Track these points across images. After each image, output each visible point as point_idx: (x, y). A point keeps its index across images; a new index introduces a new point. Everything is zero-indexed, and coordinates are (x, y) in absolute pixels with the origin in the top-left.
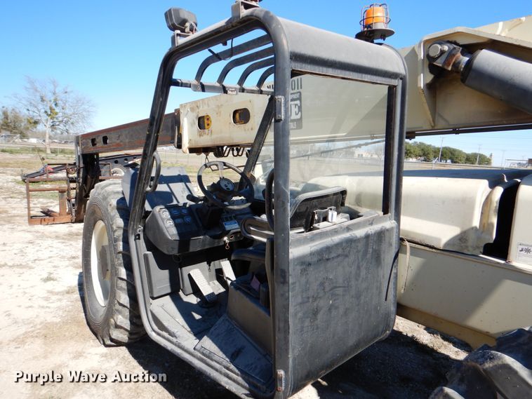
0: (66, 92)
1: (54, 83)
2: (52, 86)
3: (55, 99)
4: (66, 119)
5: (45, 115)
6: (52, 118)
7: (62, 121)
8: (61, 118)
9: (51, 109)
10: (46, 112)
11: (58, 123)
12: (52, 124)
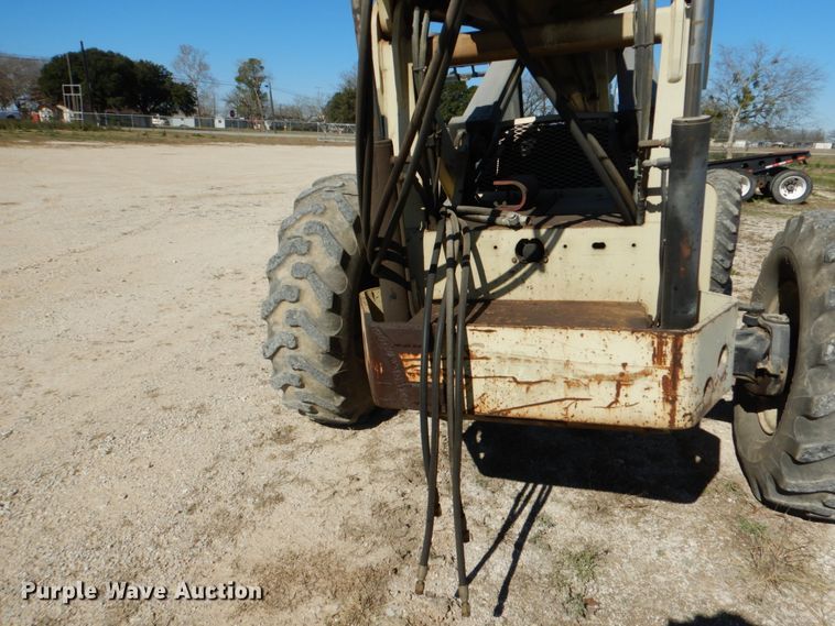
0: (775, 62)
2: (756, 54)
3: (756, 76)
4: (767, 106)
5: (736, 102)
6: (745, 106)
7: (760, 110)
8: (759, 106)
9: (746, 91)
10: (738, 98)
11: (753, 114)
12: (742, 115)
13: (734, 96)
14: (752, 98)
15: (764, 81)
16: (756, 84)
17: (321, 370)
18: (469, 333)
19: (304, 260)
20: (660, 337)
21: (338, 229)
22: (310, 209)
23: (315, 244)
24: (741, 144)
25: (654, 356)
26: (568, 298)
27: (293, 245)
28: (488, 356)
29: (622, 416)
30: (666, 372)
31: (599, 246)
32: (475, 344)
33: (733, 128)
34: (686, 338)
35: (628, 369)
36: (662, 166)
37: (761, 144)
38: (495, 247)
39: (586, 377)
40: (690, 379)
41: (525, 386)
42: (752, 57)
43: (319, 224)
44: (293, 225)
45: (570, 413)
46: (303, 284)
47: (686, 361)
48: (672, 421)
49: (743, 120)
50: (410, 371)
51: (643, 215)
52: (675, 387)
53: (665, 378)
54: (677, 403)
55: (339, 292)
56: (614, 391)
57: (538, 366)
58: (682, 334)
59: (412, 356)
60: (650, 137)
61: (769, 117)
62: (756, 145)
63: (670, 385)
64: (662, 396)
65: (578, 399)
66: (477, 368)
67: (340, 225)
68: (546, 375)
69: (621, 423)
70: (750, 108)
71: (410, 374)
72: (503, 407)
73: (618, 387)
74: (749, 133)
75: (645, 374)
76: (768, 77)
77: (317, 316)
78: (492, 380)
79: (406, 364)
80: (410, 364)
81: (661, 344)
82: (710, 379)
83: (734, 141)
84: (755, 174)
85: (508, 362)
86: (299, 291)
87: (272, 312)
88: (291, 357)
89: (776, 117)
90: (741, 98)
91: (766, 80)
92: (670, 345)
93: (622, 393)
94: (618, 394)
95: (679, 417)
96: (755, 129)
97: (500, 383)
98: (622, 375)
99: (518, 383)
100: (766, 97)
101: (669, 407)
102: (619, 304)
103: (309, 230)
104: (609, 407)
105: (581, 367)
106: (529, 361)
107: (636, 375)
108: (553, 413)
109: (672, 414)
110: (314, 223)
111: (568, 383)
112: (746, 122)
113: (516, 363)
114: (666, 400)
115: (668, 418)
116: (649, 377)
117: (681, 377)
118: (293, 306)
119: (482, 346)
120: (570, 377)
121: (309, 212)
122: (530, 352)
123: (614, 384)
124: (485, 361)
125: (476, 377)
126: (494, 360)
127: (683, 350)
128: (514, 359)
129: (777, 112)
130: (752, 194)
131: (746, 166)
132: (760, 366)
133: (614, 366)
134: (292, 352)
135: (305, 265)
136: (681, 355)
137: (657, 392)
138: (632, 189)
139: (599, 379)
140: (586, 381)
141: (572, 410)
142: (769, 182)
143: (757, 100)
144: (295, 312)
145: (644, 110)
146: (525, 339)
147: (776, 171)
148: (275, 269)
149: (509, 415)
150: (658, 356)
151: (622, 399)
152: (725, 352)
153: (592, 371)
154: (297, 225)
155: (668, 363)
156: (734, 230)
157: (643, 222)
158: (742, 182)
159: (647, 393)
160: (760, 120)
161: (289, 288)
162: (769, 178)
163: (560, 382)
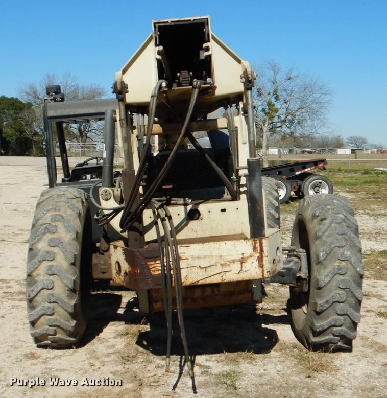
0: (289, 79)
1: (275, 68)
2: (272, 72)
3: (276, 91)
4: (289, 117)
5: (262, 114)
6: (271, 118)
7: (285, 121)
8: (283, 117)
9: (270, 104)
10: (263, 110)
11: (279, 124)
12: (271, 126)
13: (260, 108)
14: (277, 111)
15: (283, 95)
16: (277, 98)
17: (67, 301)
18: (179, 248)
19: (54, 236)
20: (254, 241)
21: (71, 218)
22: (51, 207)
23: (59, 227)
24: (274, 151)
25: (253, 248)
26: (213, 235)
27: (46, 228)
28: (188, 257)
29: (244, 276)
30: (258, 255)
31: (223, 210)
32: (182, 253)
33: (265, 137)
34: (264, 240)
35: (244, 255)
36: (245, 176)
37: (291, 151)
38: (179, 214)
39: (229, 261)
40: (267, 257)
41: (204, 269)
42: (270, 74)
43: (60, 215)
44: (42, 217)
45: (224, 278)
46: (56, 250)
47: (265, 249)
48: (263, 275)
49: (272, 130)
50: (153, 269)
51: (239, 196)
52: (262, 261)
53: (258, 257)
54: (264, 267)
55: (76, 254)
56: (240, 266)
57: (209, 260)
58: (262, 239)
59: (153, 263)
60: (238, 166)
61: (293, 127)
62: (287, 151)
63: (260, 259)
64: (258, 265)
65: (226, 272)
66: (183, 264)
67: (71, 215)
68: (213, 262)
69: (244, 279)
70: (276, 119)
71: (153, 271)
72: (195, 280)
73: (242, 263)
74: (278, 141)
75: (251, 256)
76: (286, 91)
77: (65, 268)
78: (190, 268)
79: (150, 267)
80: (153, 266)
81: (255, 243)
82: (274, 260)
83: (267, 149)
84: (289, 179)
85: (197, 259)
86: (54, 253)
87: (36, 268)
88: (49, 294)
89: (298, 127)
90: (267, 110)
91: (284, 94)
92: (258, 243)
93: (243, 266)
94: (242, 267)
95: (265, 273)
96: (284, 138)
97: (193, 269)
98: (242, 258)
99: (201, 268)
100: (287, 109)
101: (261, 269)
102: (235, 235)
103: (54, 219)
104: (239, 273)
105: (227, 257)
106: (205, 257)
107: (248, 257)
108: (216, 279)
109: (263, 272)
110: (56, 215)
111: (222, 265)
112: (275, 132)
113: (200, 259)
114: (260, 266)
115: (261, 274)
116: (253, 258)
117: (264, 256)
118: (50, 263)
119: (184, 253)
120: (222, 262)
121: (51, 210)
122: (205, 253)
123: (240, 262)
124: (186, 260)
125: (183, 268)
126: (190, 259)
127: (263, 245)
128: (199, 258)
129: (299, 123)
130: (288, 196)
131: (280, 173)
132: (298, 275)
133: (239, 255)
134: (50, 292)
135: (57, 238)
136: (263, 247)
137: (256, 264)
138: (233, 185)
139: (234, 261)
140: (229, 263)
141: (224, 277)
142: (300, 186)
143: (280, 112)
144: (53, 266)
145: (235, 154)
146: (203, 248)
147: (304, 176)
148: (36, 243)
149: (199, 284)
150: (255, 249)
151: (243, 269)
152: (278, 251)
153: (231, 258)
154: (45, 217)
155: (259, 251)
156: (277, 217)
157: (240, 199)
158: (279, 186)
159: (252, 265)
160: (285, 129)
161: (48, 252)
162: (299, 182)
163: (219, 265)
